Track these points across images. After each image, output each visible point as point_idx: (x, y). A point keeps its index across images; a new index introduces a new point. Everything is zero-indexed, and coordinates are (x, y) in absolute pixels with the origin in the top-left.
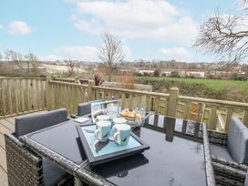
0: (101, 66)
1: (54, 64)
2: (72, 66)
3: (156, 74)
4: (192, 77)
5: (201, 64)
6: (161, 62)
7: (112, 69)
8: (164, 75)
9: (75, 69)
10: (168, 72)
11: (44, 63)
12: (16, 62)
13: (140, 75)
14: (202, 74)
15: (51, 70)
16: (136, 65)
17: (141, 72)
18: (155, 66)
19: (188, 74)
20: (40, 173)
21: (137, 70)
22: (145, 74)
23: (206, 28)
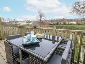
0: (38, 22)
1: (22, 22)
2: (28, 22)
3: (57, 24)
4: (71, 24)
5: (74, 19)
7: (41, 23)
8: (60, 24)
9: (29, 23)
10: (62, 23)
11: (19, 22)
12: (10, 22)
13: (51, 24)
14: (75, 23)
15: (21, 24)
16: (50, 21)
17: (52, 23)
18: (57, 21)
19: (69, 23)
20: (12, 49)
21: (50, 23)
22: (53, 24)
23: (74, 6)
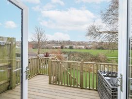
3: (62, 48)
6: (64, 41)
8: (66, 48)
18: (60, 43)
19: (77, 47)
21: (51, 46)
